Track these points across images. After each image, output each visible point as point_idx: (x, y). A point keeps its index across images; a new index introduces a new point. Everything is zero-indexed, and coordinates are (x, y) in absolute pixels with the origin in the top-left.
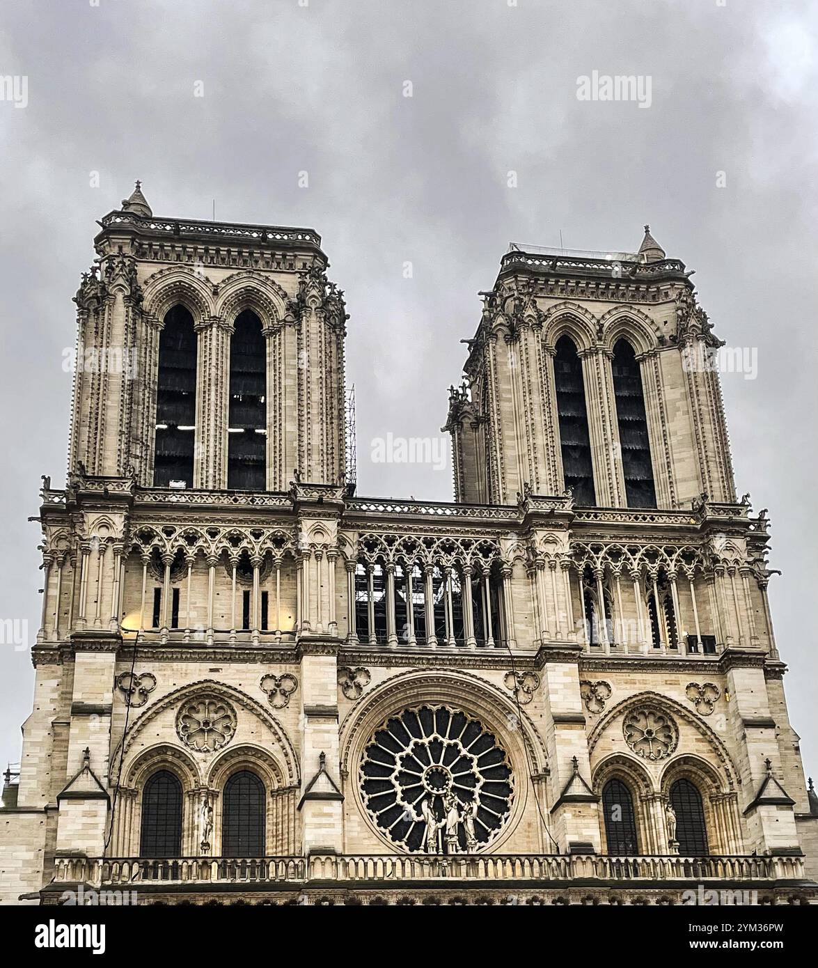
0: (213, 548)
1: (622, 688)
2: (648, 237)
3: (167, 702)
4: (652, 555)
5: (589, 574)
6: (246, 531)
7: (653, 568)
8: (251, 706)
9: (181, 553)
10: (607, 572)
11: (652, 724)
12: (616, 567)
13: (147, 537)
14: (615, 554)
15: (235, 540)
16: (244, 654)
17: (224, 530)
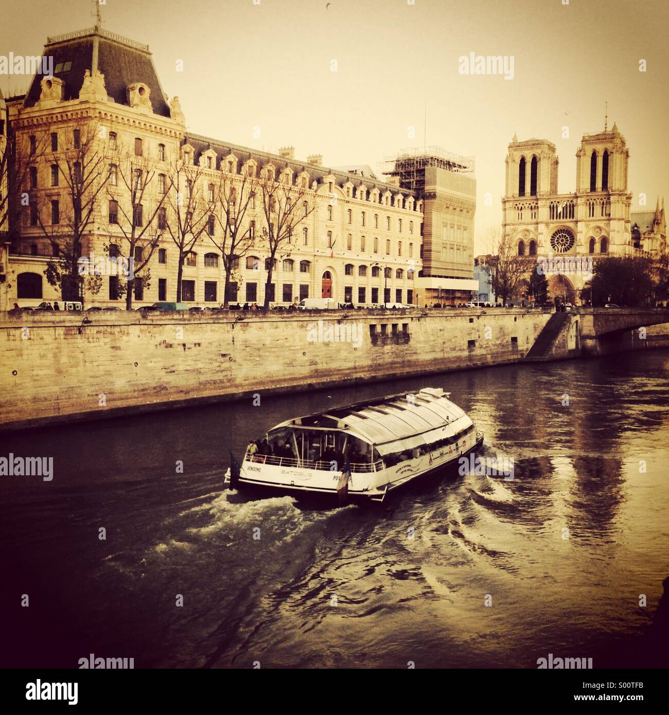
0: (526, 206)
1: (593, 224)
2: (615, 125)
3: (520, 232)
4: (602, 199)
5: (590, 204)
6: (531, 203)
7: (602, 202)
8: (532, 232)
9: (521, 208)
10: (593, 203)
11: (598, 230)
12: (595, 203)
13: (516, 205)
14: (595, 200)
15: (530, 204)
16: (531, 224)
17: (528, 203)
